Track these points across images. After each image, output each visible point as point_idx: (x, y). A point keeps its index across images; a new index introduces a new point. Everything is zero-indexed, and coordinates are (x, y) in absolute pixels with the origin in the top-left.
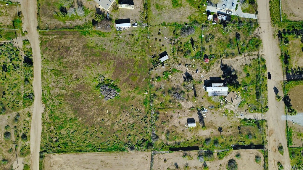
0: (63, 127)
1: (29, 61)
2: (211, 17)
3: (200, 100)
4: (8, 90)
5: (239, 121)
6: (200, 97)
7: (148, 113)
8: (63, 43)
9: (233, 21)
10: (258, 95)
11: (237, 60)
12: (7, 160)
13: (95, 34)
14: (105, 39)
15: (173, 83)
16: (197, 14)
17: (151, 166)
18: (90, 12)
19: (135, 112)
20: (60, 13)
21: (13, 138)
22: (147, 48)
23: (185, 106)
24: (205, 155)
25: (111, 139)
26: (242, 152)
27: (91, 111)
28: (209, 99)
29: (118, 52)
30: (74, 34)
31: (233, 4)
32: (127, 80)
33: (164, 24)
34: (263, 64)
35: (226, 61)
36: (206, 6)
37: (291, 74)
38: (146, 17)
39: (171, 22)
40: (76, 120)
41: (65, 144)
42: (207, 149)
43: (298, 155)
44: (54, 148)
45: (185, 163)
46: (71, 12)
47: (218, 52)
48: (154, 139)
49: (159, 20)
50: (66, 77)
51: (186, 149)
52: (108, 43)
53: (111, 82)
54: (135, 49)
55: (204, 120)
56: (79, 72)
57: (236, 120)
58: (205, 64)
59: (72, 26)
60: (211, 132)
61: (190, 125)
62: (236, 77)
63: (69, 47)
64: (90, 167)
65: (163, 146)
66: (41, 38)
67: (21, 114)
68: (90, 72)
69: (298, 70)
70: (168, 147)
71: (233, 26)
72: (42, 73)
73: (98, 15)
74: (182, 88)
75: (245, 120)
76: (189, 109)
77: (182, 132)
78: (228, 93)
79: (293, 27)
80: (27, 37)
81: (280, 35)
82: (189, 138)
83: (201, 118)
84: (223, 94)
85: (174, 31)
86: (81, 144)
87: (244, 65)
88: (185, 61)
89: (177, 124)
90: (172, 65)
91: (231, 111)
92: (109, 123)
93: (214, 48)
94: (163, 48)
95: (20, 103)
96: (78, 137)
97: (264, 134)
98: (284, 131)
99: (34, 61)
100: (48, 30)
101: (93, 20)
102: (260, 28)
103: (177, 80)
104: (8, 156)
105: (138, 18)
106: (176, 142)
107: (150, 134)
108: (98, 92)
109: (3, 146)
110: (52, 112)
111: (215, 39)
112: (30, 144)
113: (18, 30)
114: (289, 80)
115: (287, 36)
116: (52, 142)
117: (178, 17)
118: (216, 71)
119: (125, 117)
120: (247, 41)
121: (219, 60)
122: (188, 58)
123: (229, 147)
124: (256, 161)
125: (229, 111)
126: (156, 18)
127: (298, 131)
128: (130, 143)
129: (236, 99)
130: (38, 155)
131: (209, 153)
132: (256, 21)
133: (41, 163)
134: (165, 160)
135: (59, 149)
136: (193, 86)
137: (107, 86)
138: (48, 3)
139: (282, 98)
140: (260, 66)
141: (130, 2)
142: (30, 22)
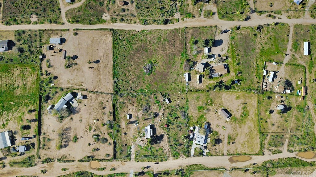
0: (127, 42)
1: (166, 22)
2: (192, 129)
4: (150, 10)
5: (130, 145)
6: (144, 122)
7: (135, 91)
8: (177, 42)
9: (189, 142)
10: (145, 156)
11: (166, 144)
12: (109, 10)
13: (182, 61)
14: (179, 67)
15: (153, 106)
16: (194, 121)
17: (105, 93)
18: (195, 58)
19: (136, 84)
20: (194, 40)
21: (122, 13)
22: (173, 91)
23: (139, 113)
24: (110, 125)
26: (112, 146)
27: (137, 59)
28: (143, 127)
29: (171, 74)
30: (182, 48)
31: (199, 142)
32: (155, 79)
33: (187, 101)
34: (163, 160)
35: (165, 137)
36: (198, 126)
38: (191, 91)
39: (189, 106)
40: (132, 50)
41: (118, 43)
42: (114, 126)
44: (116, 37)
45: (106, 113)
46: (195, 47)
47: (171, 133)
48: (120, 95)
49: (190, 99)
50: (157, 44)
52: (176, 69)
53: (153, 70)
54: (173, 84)
55: (131, 124)
56: (160, 52)
57: (131, 143)
58: (164, 125)
59: (187, 47)
60: (124, 128)
61: (128, 116)
62: (156, 143)
63: (174, 46)
64: (105, 57)
65: (116, 100)
66: (180, 29)
67: (135, 18)
68: (159, 58)
70: (116, 103)
71: (186, 142)
72: (160, 30)
73: (193, 63)
74: (150, 112)
75: (131, 148)
76: (138, 115)
77: (124, 111)
78: (147, 138)
80: (181, 21)
81: (181, 170)
82: (121, 115)
84: (146, 135)
85: (183, 107)
86: (117, 53)
87: (163, 148)
88: (166, 113)
89: (128, 108)
90: (163, 106)
91: (136, 140)
92: (130, 69)
93: (174, 130)
94: (174, 101)
95: (142, 17)
96: (122, 51)
97: (122, 159)
98: (124, 172)
99: (166, 25)
100: (185, 34)
101: (190, 60)
102: (185, 158)
103: (154, 109)
104: (112, 11)
105: (191, 86)
106: (118, 107)
107: (123, 92)
108: (148, 62)
109: (117, 8)
110: (136, 35)
111: (178, 131)
112: (118, 23)
113: (185, 16)
114: (154, 175)
115: (180, 174)
116: (119, 35)
117: (192, 109)
118: (160, 131)
119: (133, 78)
120: (177, 150)
121: (167, 134)
122: (168, 115)
123: (115, 139)
124: (107, 155)
125: (136, 139)
126: (191, 97)
128: (118, 81)
129: (143, 143)
130: (112, 28)
131: (111, 127)
132: (189, 156)
133: (107, 29)
134: (108, 101)
135: (115, 40)
136: (151, 118)
137: (152, 68)
138: (200, 33)
139: (143, 170)
140: (163, 158)
141: (200, 81)
142: (189, 23)
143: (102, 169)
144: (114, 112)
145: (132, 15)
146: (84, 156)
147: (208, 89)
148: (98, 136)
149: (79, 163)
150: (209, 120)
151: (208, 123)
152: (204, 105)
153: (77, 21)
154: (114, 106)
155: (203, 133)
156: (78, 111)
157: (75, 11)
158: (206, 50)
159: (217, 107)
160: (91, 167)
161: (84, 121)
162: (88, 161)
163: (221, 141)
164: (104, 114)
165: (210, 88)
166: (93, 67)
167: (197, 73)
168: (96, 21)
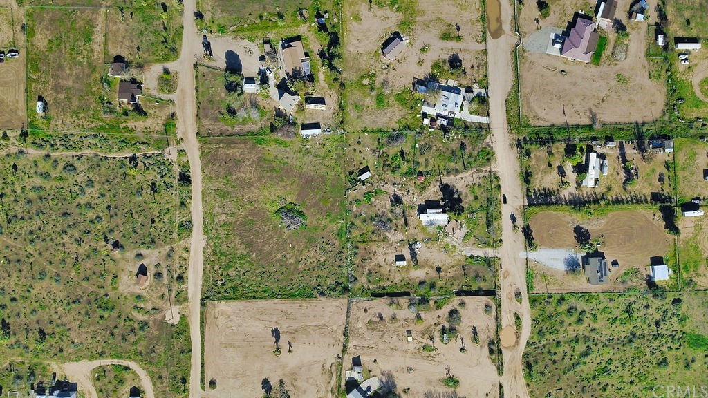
0: (231, 267)
1: (185, 179)
2: (426, 121)
3: (412, 231)
4: (158, 217)
5: (463, 259)
6: (412, 227)
7: (343, 248)
8: (231, 155)
9: (457, 126)
10: (489, 224)
11: (462, 178)
12: (158, 309)
13: (274, 142)
14: (288, 149)
15: (377, 209)
16: (409, 117)
17: (348, 317)
18: (266, 113)
19: (326, 246)
20: (227, 115)
21: (166, 279)
22: (342, 162)
23: (393, 239)
24: (419, 304)
25: (294, 281)
26: (467, 299)
27: (269, 245)
28: (424, 229)
29: (304, 167)
30: (245, 143)
31: (456, 104)
32: (315, 205)
33: (365, 131)
34: (496, 184)
35: (446, 180)
36: (421, 107)
37: (533, 197)
38: (342, 122)
39: (375, 127)
40: (249, 256)
41: (234, 289)
42: (421, 295)
43: (541, 304)
44: (219, 293)
45: (392, 313)
46: (241, 114)
47: (436, 167)
48: (351, 282)
49: (359, 125)
50: (235, 200)
51: (393, 295)
52: (292, 155)
53: (295, 207)
54: (327, 163)
55: (418, 257)
56: (253, 193)
57: (459, 257)
58: (419, 183)
59: (243, 132)
60: (427, 274)
61: (399, 264)
62: (459, 200)
63: (239, 161)
64: (267, 318)
66: (202, 148)
67: (176, 249)
68: (267, 194)
69: (543, 192)
70: (369, 292)
71: (456, 133)
72: (203, 194)
73: (278, 119)
74: (389, 214)
75: (472, 257)
76: (397, 242)
77: (388, 273)
78: (449, 222)
79: (537, 134)
80: (182, 146)
81: (519, 145)
82: (397, 280)
83: (414, 255)
84: (441, 223)
85: (379, 139)
86: (255, 289)
87: (471, 184)
88: (393, 179)
89: (382, 263)
90: (376, 185)
91: (454, 246)
92: (292, 261)
93: (431, 161)
94: (364, 161)
95: (175, 235)
96: (250, 280)
97: (495, 275)
98: (524, 272)
99: (192, 179)
100: (211, 137)
101: (272, 124)
102: (493, 135)
103: (382, 205)
104: (159, 303)
105: (330, 122)
106: (380, 286)
107: (346, 275)
108: (277, 220)
109: (152, 290)
110: (216, 247)
111: (432, 151)
112: (187, 288)
113: (172, 137)
114: (530, 205)
115: (528, 146)
117: (384, 121)
118: (433, 193)
119: (313, 252)
120: (475, 153)
121: (438, 177)
122: (397, 174)
123: (450, 293)
124: (486, 311)
125: (451, 245)
126: (355, 122)
127: (541, 272)
128: (320, 288)
129: (460, 230)
130: (199, 302)
131: (424, 301)
132: (487, 127)
133: (202, 313)
134: (366, 310)
135: (226, 294)
136: (403, 212)
137: (289, 212)
138: (210, 101)
139: (520, 229)
140: (493, 186)
141: (321, 101)
142: (187, 126)
143: (518, 321)
144: (390, 295)
145: (169, 256)
146: (489, 361)
147: (337, 85)
148: (443, 331)
149: (504, 372)
150: (408, 82)
151: (414, 85)
152: (373, 93)
153: (184, 381)
154: (376, 295)
155: (436, 96)
156: (389, 377)
157: (160, 386)
158: (249, 88)
159: (377, 64)
160: (514, 346)
161: (410, 362)
162: (500, 352)
163: (453, 55)
164: (394, 318)
165: (336, 79)
166: (289, 343)
167: (301, 109)
168: (182, 338)
